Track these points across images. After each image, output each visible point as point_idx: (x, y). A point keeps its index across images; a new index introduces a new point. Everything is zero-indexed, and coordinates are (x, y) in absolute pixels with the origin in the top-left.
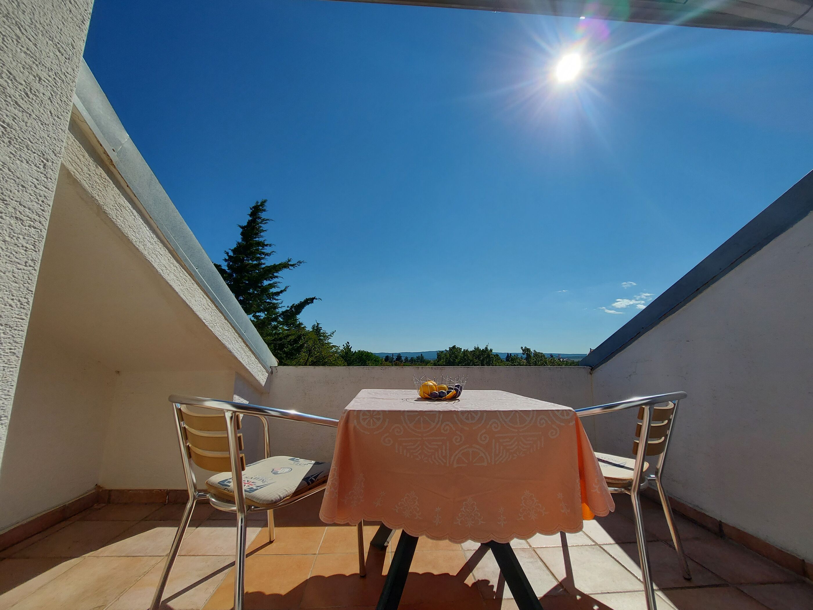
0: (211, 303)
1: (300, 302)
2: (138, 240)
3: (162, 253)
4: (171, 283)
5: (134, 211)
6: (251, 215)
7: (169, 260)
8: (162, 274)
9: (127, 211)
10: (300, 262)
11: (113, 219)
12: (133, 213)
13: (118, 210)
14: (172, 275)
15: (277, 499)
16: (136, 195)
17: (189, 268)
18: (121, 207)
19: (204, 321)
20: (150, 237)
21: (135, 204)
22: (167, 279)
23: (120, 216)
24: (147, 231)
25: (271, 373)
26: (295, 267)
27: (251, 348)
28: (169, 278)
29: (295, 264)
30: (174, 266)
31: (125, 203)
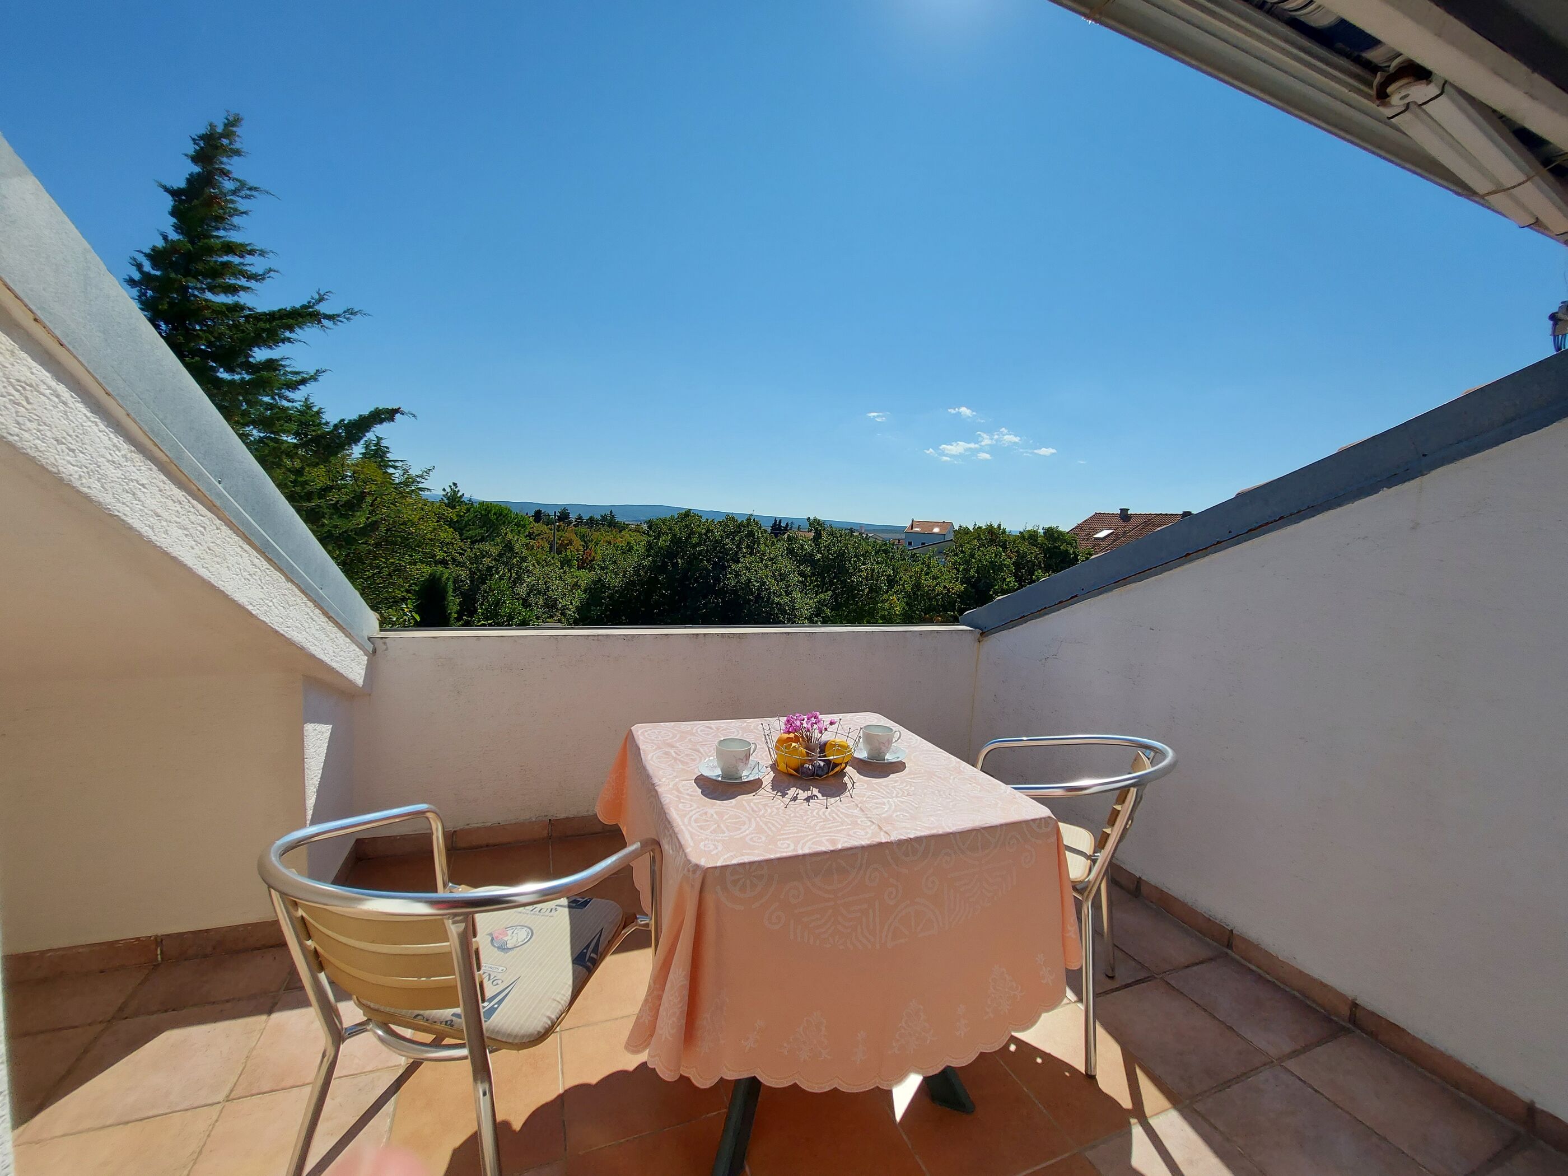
0: (259, 557)
1: (360, 416)
2: (85, 470)
3: (145, 482)
4: (177, 551)
5: (61, 388)
6: (196, 159)
7: (160, 491)
8: (154, 538)
9: (44, 395)
10: (351, 312)
11: (10, 438)
12: (58, 396)
13: (18, 404)
14: (176, 532)
15: (547, 1026)
16: (64, 341)
17: (207, 494)
18: (24, 388)
19: (250, 608)
20: (111, 447)
21: (58, 363)
22: (166, 545)
23: (27, 421)
24: (100, 434)
25: (374, 652)
26: (339, 323)
27: (338, 620)
28: (169, 541)
29: (338, 316)
30: (175, 502)
31: (34, 371)
